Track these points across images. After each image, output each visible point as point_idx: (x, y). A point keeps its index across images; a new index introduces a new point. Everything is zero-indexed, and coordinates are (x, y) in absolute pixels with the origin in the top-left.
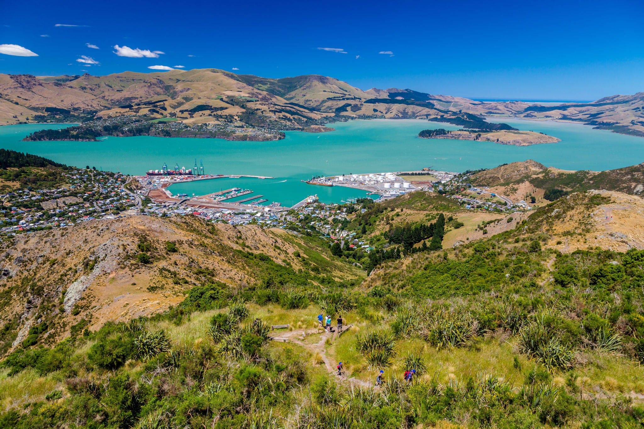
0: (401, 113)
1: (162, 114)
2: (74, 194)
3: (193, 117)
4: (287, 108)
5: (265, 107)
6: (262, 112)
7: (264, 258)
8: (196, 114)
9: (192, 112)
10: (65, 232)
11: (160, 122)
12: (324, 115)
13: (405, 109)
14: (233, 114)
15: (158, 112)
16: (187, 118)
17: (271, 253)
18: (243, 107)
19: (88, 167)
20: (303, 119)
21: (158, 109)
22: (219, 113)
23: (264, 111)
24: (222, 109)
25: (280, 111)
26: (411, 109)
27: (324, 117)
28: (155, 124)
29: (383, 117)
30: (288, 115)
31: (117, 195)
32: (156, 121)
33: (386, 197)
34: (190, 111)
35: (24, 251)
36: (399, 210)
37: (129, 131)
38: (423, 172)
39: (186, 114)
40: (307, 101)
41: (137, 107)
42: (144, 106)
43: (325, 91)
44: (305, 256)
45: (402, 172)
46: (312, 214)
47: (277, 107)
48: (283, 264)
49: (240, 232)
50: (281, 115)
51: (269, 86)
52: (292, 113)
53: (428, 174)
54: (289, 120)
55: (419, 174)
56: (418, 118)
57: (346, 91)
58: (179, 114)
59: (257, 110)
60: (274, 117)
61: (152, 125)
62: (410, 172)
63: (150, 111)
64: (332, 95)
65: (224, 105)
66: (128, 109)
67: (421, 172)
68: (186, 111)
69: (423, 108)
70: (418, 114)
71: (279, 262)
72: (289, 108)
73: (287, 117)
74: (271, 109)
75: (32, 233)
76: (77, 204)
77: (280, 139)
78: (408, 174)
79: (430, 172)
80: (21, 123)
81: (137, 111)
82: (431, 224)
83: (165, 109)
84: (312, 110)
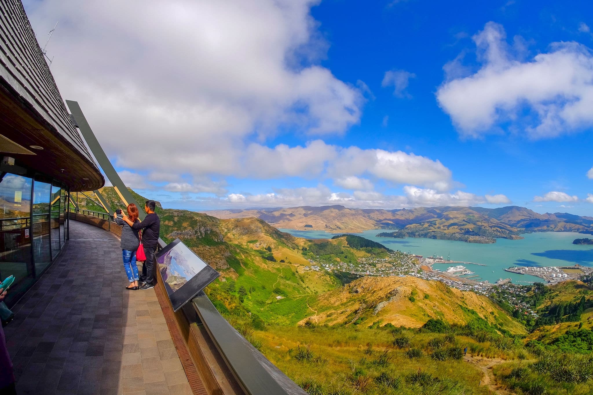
0: (563, 228)
1: (434, 227)
2: (390, 263)
3: (449, 229)
4: (498, 225)
5: (486, 225)
6: (485, 227)
7: (473, 313)
8: (451, 228)
9: (449, 226)
10: (382, 279)
11: (433, 231)
12: (519, 229)
13: (565, 225)
14: (469, 228)
15: (432, 226)
16: (445, 230)
17: (477, 310)
18: (474, 224)
19: (398, 251)
20: (507, 231)
21: (432, 225)
22: (462, 227)
23: (486, 226)
24: (464, 225)
25: (494, 227)
26: (568, 225)
27: (519, 231)
28: (430, 232)
29: (552, 231)
30: (499, 229)
31: (407, 266)
32: (431, 231)
33: (552, 283)
34: (448, 226)
35: (365, 284)
36: (557, 292)
37: (418, 235)
38: (575, 267)
39: (446, 228)
40: (509, 221)
41: (423, 224)
42: (426, 223)
43: (519, 215)
44: (497, 315)
45: (563, 267)
46: (506, 290)
47: (493, 224)
48: (483, 318)
49: (463, 295)
50: (495, 229)
51: (489, 212)
52: (501, 228)
53: (578, 268)
54: (500, 232)
55: (573, 268)
56: (573, 231)
57: (531, 215)
58: (442, 228)
59: (482, 226)
60: (491, 230)
61: (428, 233)
62: (568, 267)
63: (429, 225)
64: (523, 218)
65: (464, 223)
66: (419, 225)
67: (574, 267)
68: (445, 226)
69: (575, 225)
70: (573, 229)
71: (481, 316)
72: (500, 225)
73: (498, 230)
74: (489, 225)
75: (370, 277)
76: (390, 267)
77: (493, 242)
78: (566, 268)
79: (579, 267)
80: (376, 229)
81: (423, 225)
82: (576, 303)
83: (436, 225)
84: (512, 226)
